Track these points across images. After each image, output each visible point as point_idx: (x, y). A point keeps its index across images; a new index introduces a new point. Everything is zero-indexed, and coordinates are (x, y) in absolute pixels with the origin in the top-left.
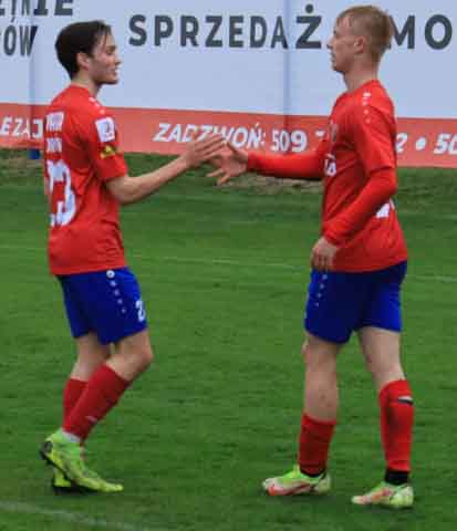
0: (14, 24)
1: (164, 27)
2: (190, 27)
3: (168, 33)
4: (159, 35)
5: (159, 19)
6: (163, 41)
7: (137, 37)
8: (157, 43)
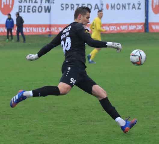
0: (42, 5)
1: (67, 6)
2: (72, 6)
3: (68, 8)
4: (66, 8)
5: (66, 5)
6: (67, 9)
7: (62, 8)
8: (66, 9)
